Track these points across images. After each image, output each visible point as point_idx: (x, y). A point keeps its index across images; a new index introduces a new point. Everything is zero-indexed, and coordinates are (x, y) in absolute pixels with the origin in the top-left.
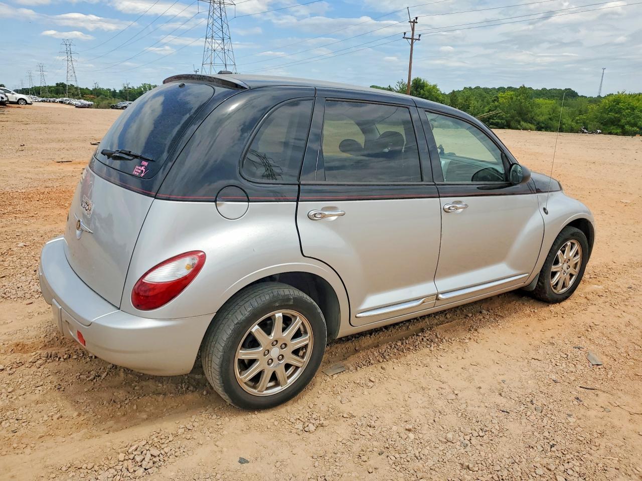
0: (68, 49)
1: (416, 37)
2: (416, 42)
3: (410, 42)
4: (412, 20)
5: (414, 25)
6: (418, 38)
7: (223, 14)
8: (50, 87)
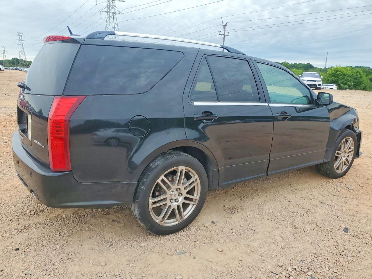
0: (21, 38)
3: (223, 37)
4: (224, 24)
5: (225, 27)
6: (227, 34)
7: (115, 19)
8: (8, 60)
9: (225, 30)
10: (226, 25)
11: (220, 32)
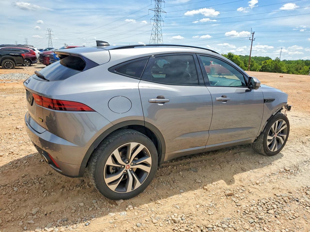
1: (254, 39)
2: (253, 41)
3: (251, 41)
4: (253, 33)
5: (253, 35)
9: (253, 36)
10: (254, 33)
11: (250, 38)
